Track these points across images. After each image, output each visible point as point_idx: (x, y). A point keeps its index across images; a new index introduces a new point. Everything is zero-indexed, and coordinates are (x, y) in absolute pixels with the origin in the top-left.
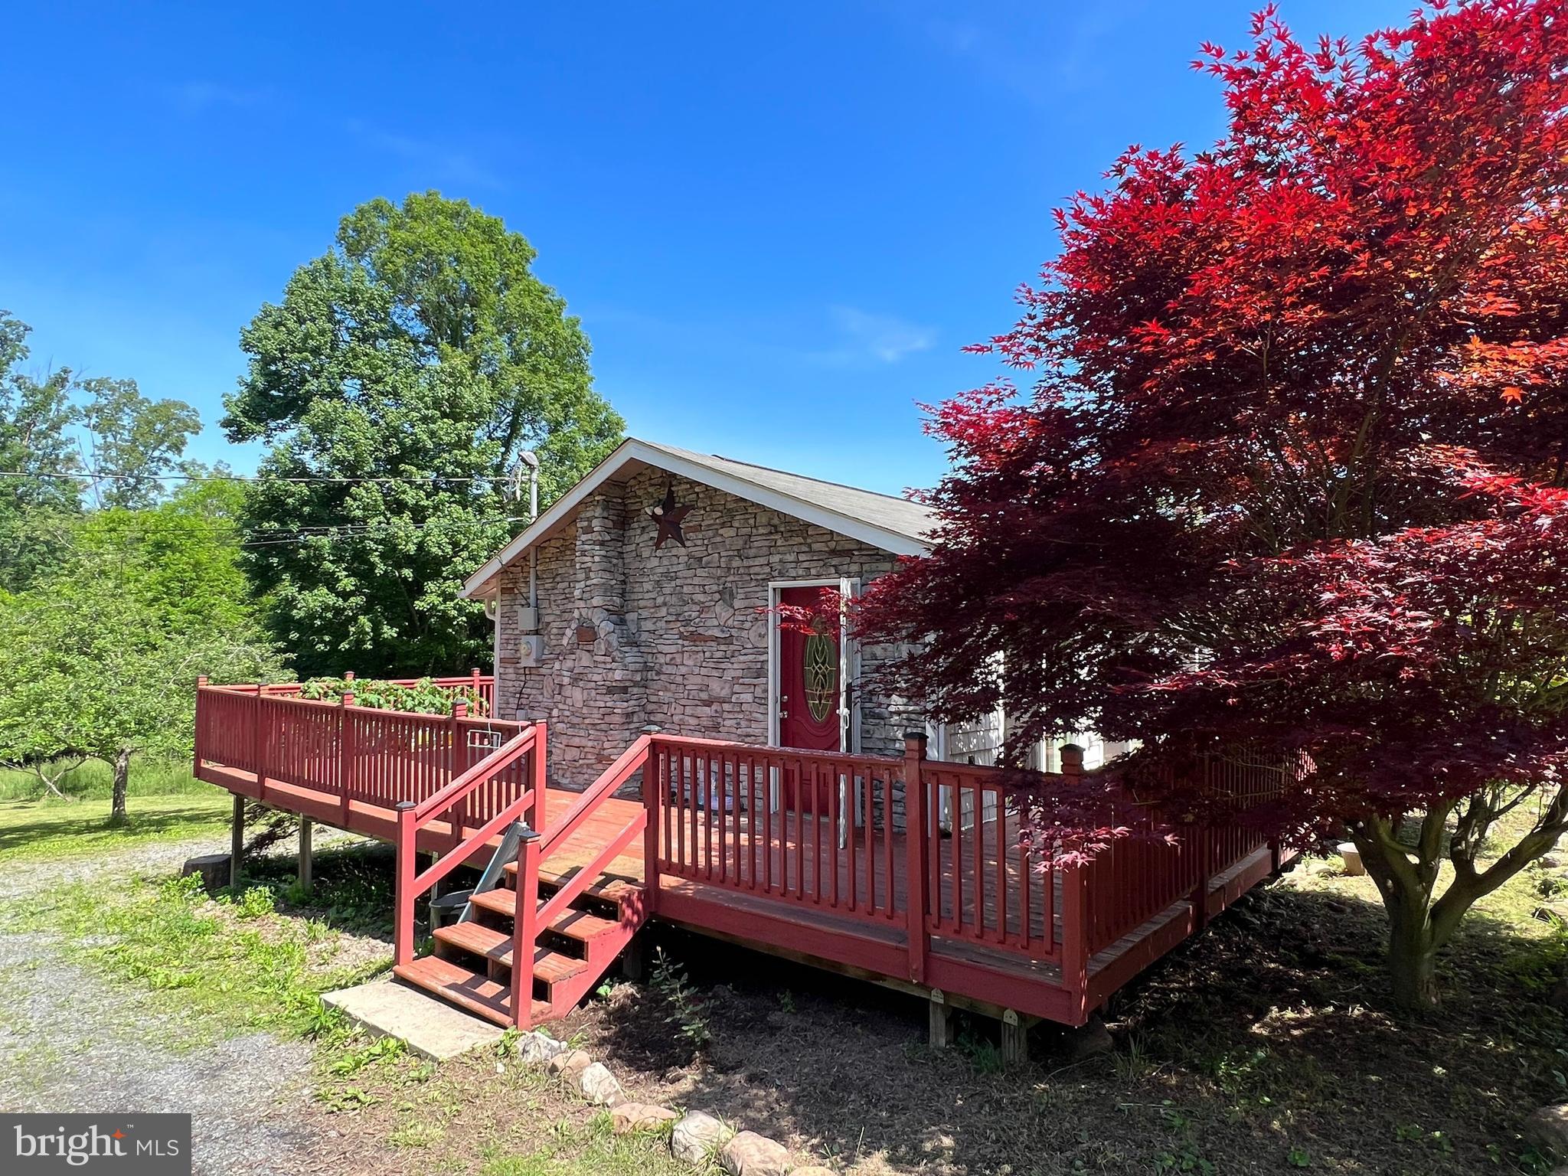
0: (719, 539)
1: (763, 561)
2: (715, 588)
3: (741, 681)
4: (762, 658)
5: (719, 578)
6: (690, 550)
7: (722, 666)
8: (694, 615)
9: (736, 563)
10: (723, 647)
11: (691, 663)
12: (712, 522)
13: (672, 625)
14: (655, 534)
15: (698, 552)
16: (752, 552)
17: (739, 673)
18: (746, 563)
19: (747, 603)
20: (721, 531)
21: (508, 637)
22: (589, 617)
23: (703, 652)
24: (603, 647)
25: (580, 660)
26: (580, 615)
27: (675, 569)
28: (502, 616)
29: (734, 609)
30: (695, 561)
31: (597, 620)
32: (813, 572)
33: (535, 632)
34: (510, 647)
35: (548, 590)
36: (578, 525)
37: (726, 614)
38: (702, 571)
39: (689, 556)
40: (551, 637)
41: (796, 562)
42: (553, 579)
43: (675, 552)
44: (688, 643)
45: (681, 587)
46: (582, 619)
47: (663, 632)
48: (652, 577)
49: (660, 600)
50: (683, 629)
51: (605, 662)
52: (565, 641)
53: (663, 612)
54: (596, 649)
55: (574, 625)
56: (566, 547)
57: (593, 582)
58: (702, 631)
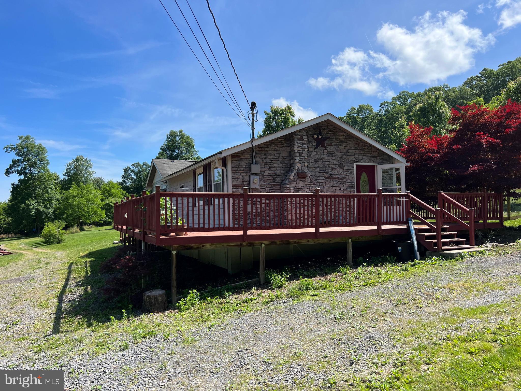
0: (339, 149)
1: (353, 157)
2: (337, 163)
3: (347, 190)
4: (353, 183)
5: (338, 160)
6: (329, 151)
7: (340, 186)
8: (329, 171)
9: (344, 156)
10: (340, 181)
11: (328, 185)
12: (336, 143)
13: (322, 174)
14: (315, 144)
15: (331, 151)
16: (349, 154)
17: (346, 188)
18: (348, 157)
19: (348, 168)
20: (339, 147)
21: (238, 176)
22: (302, 169)
23: (333, 182)
24: (309, 179)
25: (299, 184)
26: (298, 168)
27: (323, 156)
28: (233, 167)
29: (344, 170)
30: (330, 155)
31: (306, 170)
32: (367, 161)
33: (256, 174)
34: (239, 180)
35: (262, 158)
36: (295, 137)
37: (341, 171)
38: (333, 158)
39: (328, 153)
40: (265, 176)
41: (362, 158)
42: (265, 154)
43: (323, 151)
44: (328, 179)
45: (325, 162)
46: (299, 170)
47: (318, 176)
48: (313, 158)
49: (317, 165)
50: (325, 175)
51: (310, 185)
52: (292, 177)
53: (318, 169)
54: (306, 180)
55: (295, 172)
56: (271, 143)
57: (303, 157)
58: (333, 176)
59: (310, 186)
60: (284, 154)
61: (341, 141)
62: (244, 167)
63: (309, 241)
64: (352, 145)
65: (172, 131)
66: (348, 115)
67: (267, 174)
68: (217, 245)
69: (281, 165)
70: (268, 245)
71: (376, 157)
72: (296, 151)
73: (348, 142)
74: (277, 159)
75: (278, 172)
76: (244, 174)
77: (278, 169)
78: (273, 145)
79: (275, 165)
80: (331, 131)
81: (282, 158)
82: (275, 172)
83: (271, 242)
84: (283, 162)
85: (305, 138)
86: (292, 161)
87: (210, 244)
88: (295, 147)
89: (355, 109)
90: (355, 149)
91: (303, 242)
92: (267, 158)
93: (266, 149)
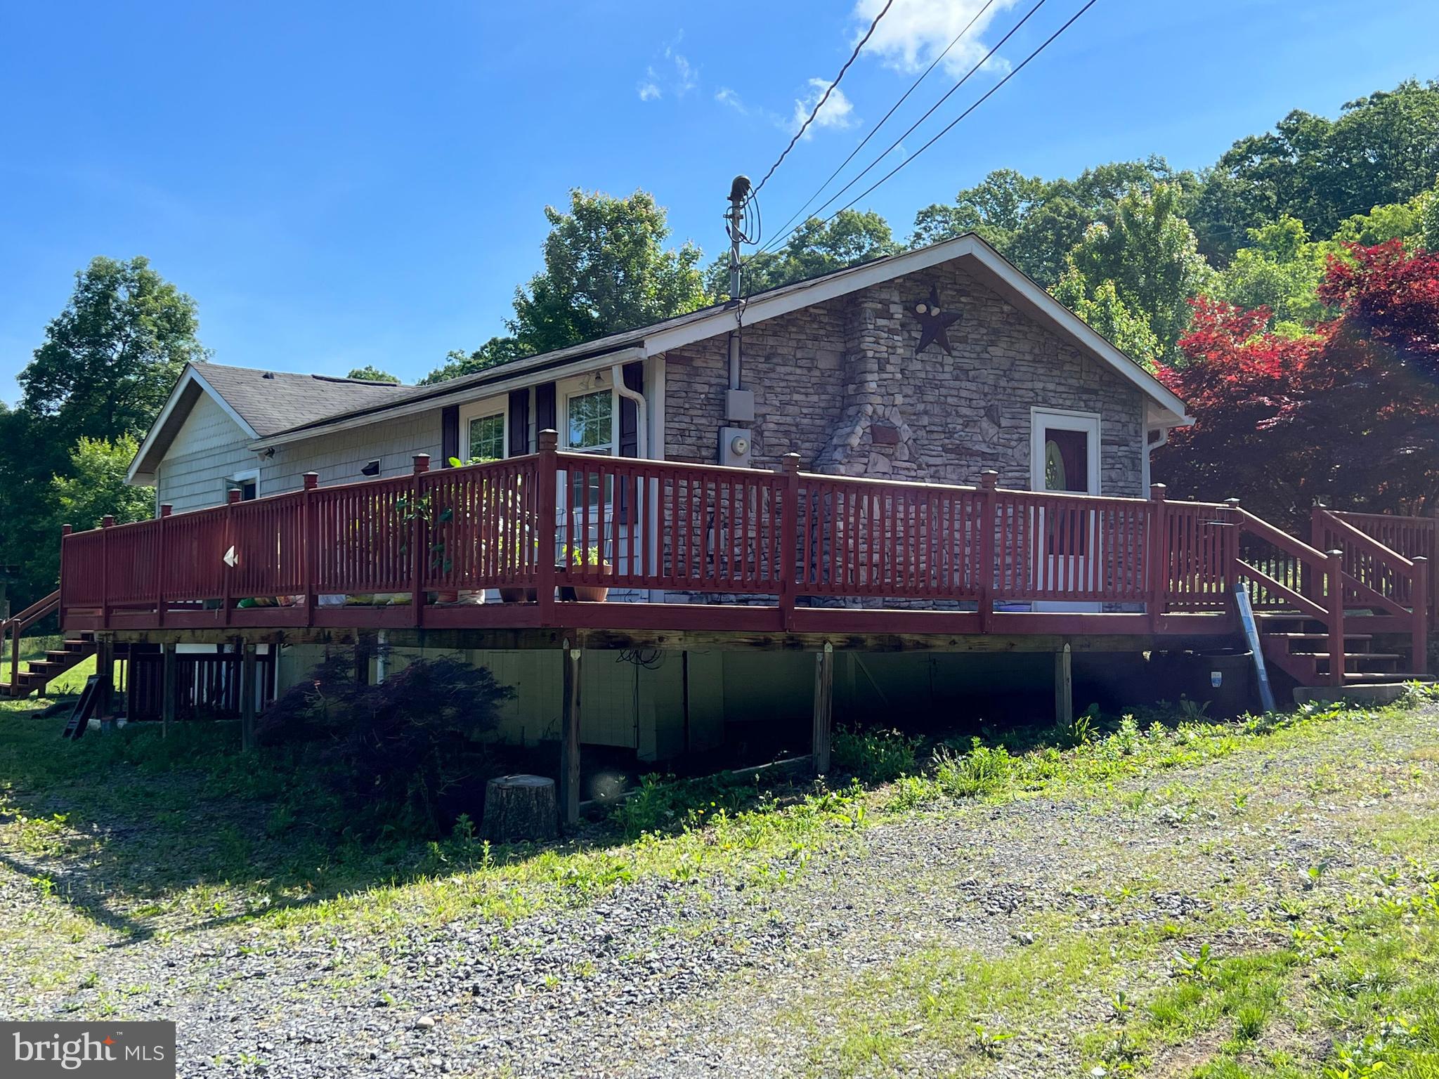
0: (987, 356)
1: (1029, 385)
2: (983, 404)
4: (1027, 475)
5: (985, 395)
6: (958, 360)
8: (959, 427)
9: (1003, 383)
12: (979, 337)
13: (935, 436)
14: (918, 335)
15: (965, 363)
16: (1017, 376)
18: (1013, 384)
19: (1014, 422)
20: (990, 349)
21: (684, 426)
22: (887, 416)
23: (968, 466)
24: (907, 451)
25: (875, 464)
26: (874, 412)
27: (941, 377)
28: (668, 395)
29: (999, 426)
30: (962, 373)
31: (897, 421)
32: (1068, 403)
33: (740, 424)
34: (689, 441)
35: (759, 372)
36: (866, 305)
37: (992, 430)
38: (969, 385)
39: (957, 367)
40: (766, 434)
41: (1055, 392)
42: (768, 358)
43: (940, 359)
44: (953, 456)
45: (946, 397)
46: (875, 416)
47: (926, 442)
48: (912, 381)
49: (921, 407)
50: (947, 441)
51: (908, 469)
52: (855, 441)
53: (925, 420)
54: (897, 454)
55: (865, 423)
56: (789, 321)
57: (890, 376)
58: (969, 445)
60: (826, 362)
61: (996, 332)
62: (703, 396)
63: (954, 642)
64: (1027, 348)
67: (772, 426)
68: (701, 640)
69: (815, 398)
70: (841, 648)
71: (1095, 392)
72: (870, 354)
73: (1015, 334)
74: (804, 378)
75: (806, 421)
76: (703, 421)
77: (805, 411)
78: (794, 329)
79: (796, 397)
80: (968, 295)
81: (817, 373)
82: (798, 420)
83: (849, 639)
84: (821, 388)
85: (897, 311)
86: (851, 387)
87: (681, 633)
88: (868, 339)
90: (1034, 361)
91: (939, 646)
92: (773, 371)
93: (771, 341)
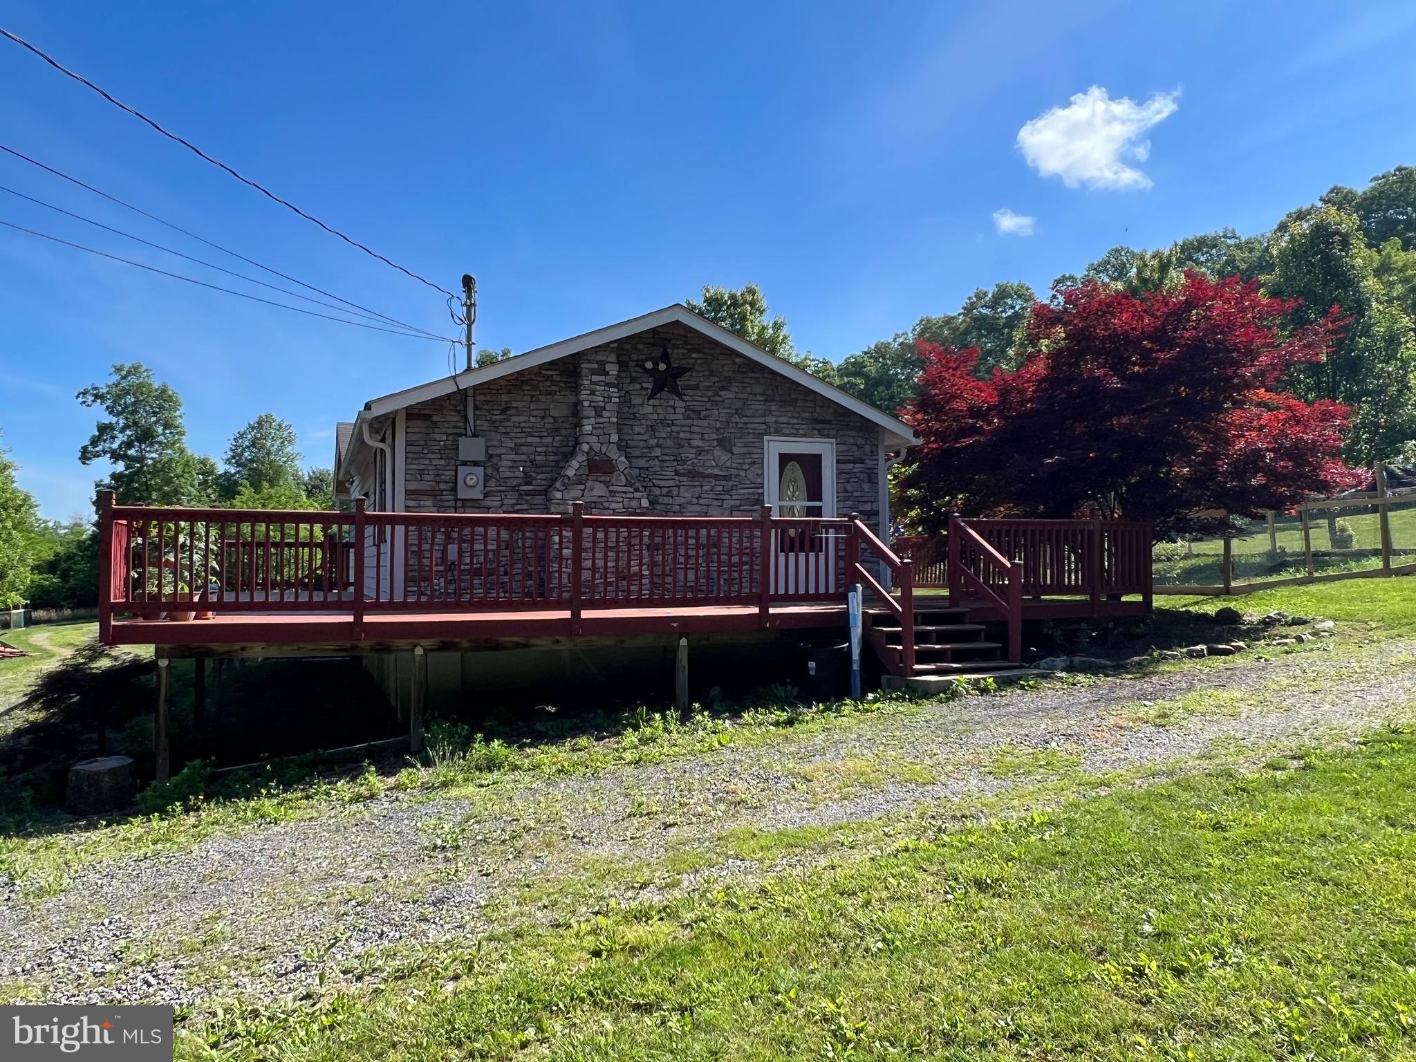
0: (719, 399)
1: (762, 420)
2: (714, 436)
3: (742, 508)
4: (760, 491)
5: (718, 429)
6: (688, 404)
7: (720, 497)
8: (692, 456)
9: (735, 419)
10: (723, 483)
11: (687, 495)
12: (711, 384)
13: (668, 464)
14: (650, 386)
15: (696, 406)
16: (749, 413)
17: (738, 503)
18: (745, 420)
19: (745, 450)
20: (721, 393)
21: (423, 467)
22: (603, 452)
23: (701, 486)
24: (623, 479)
25: (592, 489)
26: (591, 448)
27: (673, 417)
28: (408, 444)
29: (733, 454)
30: (696, 413)
31: (614, 454)
32: (801, 432)
33: (476, 464)
34: (427, 478)
35: (494, 422)
36: (583, 365)
37: (725, 458)
38: (700, 422)
39: (687, 408)
40: (501, 469)
41: (789, 424)
42: (503, 411)
43: (671, 403)
44: (685, 479)
45: (678, 433)
46: (592, 453)
47: (658, 469)
48: (643, 422)
49: (653, 442)
50: (680, 467)
51: (625, 492)
52: (571, 473)
53: (658, 452)
54: (614, 481)
55: (581, 458)
56: (522, 382)
57: (607, 420)
58: (701, 469)
59: (624, 495)
60: (559, 411)
61: (727, 379)
62: (442, 443)
63: (558, 642)
64: (759, 389)
65: (484, 351)
66: (968, 310)
67: (506, 463)
68: (284, 648)
69: (549, 440)
70: (433, 650)
71: (829, 422)
72: (586, 404)
73: (747, 380)
74: (538, 425)
75: (539, 458)
76: (442, 462)
77: (539, 450)
78: (528, 388)
79: (530, 439)
80: (698, 351)
81: (551, 420)
82: (532, 457)
83: (442, 642)
84: (555, 431)
85: (613, 369)
86: (577, 429)
87: (264, 644)
88: (583, 392)
89: (985, 294)
90: (766, 400)
91: (542, 646)
92: (508, 420)
93: (505, 398)
